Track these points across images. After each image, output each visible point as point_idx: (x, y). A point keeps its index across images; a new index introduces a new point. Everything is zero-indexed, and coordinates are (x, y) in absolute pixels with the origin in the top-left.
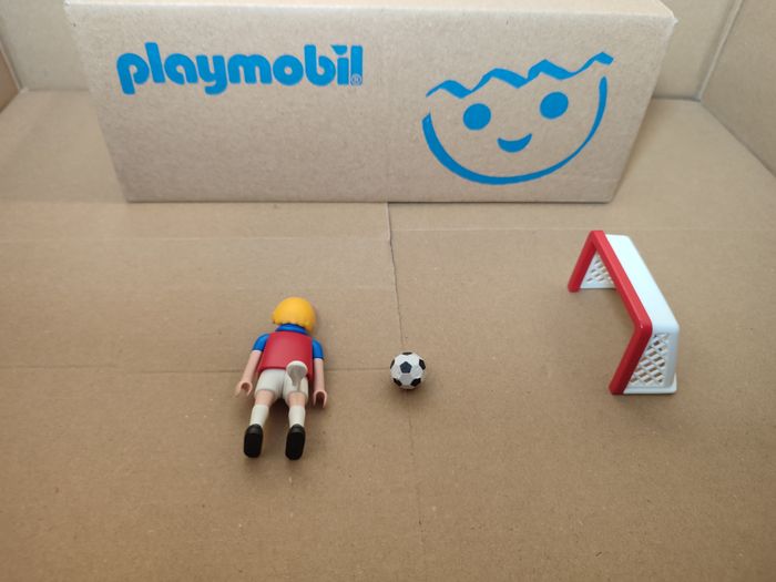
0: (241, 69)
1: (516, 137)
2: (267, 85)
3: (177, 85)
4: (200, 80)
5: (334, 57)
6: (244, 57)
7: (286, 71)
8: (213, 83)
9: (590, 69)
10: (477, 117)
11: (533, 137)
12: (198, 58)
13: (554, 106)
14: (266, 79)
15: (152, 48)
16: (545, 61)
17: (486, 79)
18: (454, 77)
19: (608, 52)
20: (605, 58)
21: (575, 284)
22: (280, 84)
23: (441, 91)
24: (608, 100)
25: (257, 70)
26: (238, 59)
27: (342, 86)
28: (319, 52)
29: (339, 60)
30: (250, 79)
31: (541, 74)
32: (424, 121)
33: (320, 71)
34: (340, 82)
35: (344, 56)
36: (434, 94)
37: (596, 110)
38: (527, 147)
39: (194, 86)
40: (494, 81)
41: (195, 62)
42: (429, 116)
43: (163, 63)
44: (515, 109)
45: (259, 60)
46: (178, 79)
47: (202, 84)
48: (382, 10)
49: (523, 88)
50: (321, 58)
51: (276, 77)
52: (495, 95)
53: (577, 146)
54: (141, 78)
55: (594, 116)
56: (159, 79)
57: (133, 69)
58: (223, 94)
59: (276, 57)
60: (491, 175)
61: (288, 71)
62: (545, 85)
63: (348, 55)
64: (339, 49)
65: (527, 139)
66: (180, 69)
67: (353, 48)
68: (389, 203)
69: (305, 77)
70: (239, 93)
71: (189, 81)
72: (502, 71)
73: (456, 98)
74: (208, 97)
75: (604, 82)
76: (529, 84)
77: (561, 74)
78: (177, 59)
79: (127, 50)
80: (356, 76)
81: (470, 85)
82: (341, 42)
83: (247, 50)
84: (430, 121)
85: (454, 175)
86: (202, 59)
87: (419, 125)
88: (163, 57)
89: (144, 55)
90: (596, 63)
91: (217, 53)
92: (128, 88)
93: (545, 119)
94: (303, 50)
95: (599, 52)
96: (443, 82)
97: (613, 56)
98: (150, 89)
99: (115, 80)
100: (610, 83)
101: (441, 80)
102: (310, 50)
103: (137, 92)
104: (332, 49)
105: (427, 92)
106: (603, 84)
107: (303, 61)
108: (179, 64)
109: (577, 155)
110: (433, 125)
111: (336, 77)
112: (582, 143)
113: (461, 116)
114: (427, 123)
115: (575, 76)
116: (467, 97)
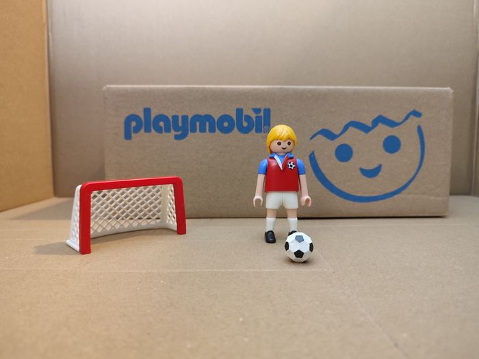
0: (198, 124)
1: (372, 167)
2: (213, 134)
3: (157, 134)
4: (172, 130)
5: (253, 115)
6: (200, 116)
7: (224, 125)
8: (179, 133)
9: (409, 121)
11: (383, 167)
12: (173, 117)
13: (392, 145)
14: (212, 130)
15: (147, 111)
17: (346, 128)
18: (326, 127)
19: (418, 109)
20: (417, 114)
22: (220, 132)
23: (319, 136)
24: (426, 140)
25: (207, 124)
26: (197, 118)
27: (258, 134)
28: (245, 113)
29: (257, 117)
30: (203, 130)
31: (380, 124)
32: (310, 156)
33: (245, 124)
34: (257, 131)
35: (259, 115)
36: (315, 138)
37: (419, 147)
38: (380, 174)
39: (168, 134)
40: (351, 129)
41: (171, 119)
42: (313, 153)
43: (152, 119)
44: (367, 147)
45: (208, 118)
46: (159, 130)
47: (173, 133)
49: (370, 133)
50: (246, 116)
51: (218, 128)
53: (413, 173)
54: (137, 130)
55: (419, 151)
56: (148, 130)
57: (134, 124)
58: (185, 140)
59: (219, 116)
60: (359, 194)
61: (226, 124)
62: (383, 131)
63: (262, 114)
64: (257, 111)
65: (378, 169)
66: (162, 124)
67: (265, 109)
69: (236, 129)
70: (195, 138)
71: (166, 131)
72: (355, 122)
73: (329, 140)
74: (175, 141)
75: (419, 128)
76: (373, 131)
77: (392, 124)
78: (162, 117)
79: (132, 112)
80: (267, 127)
81: (337, 132)
82: (258, 106)
83: (202, 112)
84: (314, 157)
85: (334, 195)
86: (175, 118)
87: (307, 159)
88: (153, 116)
89: (141, 115)
90: (412, 116)
91: (185, 114)
92: (128, 136)
93: (387, 154)
94: (235, 112)
95: (412, 110)
96: (319, 130)
97: (421, 112)
98: (141, 137)
99: (122, 130)
100: (424, 129)
101: (319, 128)
102: (239, 111)
103: (133, 139)
104: (252, 111)
105: (310, 137)
106: (420, 130)
107: (235, 118)
108: (162, 121)
109: (415, 180)
110: (317, 158)
111: (254, 128)
112: (415, 172)
113: (334, 153)
114: (312, 158)
115: (401, 125)
116: (336, 140)
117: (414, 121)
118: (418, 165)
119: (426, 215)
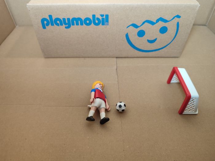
0: (75, 22)
1: (152, 39)
2: (82, 26)
3: (58, 26)
4: (64, 25)
5: (101, 18)
7: (87, 22)
8: (67, 26)
9: (174, 20)
10: (141, 34)
12: (63, 19)
13: (163, 30)
14: (82, 24)
15: (50, 16)
16: (161, 18)
17: (144, 23)
18: (135, 23)
19: (179, 15)
20: (178, 17)
21: (169, 81)
22: (85, 25)
24: (179, 28)
25: (79, 22)
26: (74, 19)
27: (103, 26)
28: (96, 17)
29: (102, 19)
30: (77, 24)
31: (160, 21)
32: (126, 35)
33: (97, 22)
34: (102, 25)
35: (103, 17)
36: (129, 27)
38: (156, 42)
39: (62, 26)
40: (146, 23)
41: (62, 20)
42: (127, 34)
43: (53, 20)
44: (152, 31)
45: (80, 19)
46: (58, 25)
47: (64, 26)
48: (114, 5)
50: (97, 18)
51: (84, 23)
52: (146, 27)
53: (170, 41)
54: (48, 25)
55: (175, 33)
56: (52, 25)
57: (45, 22)
58: (70, 28)
59: (84, 18)
60: (145, 49)
61: (88, 22)
63: (104, 17)
64: (102, 16)
66: (58, 22)
67: (106, 15)
68: (116, 58)
70: (74, 28)
71: (60, 25)
72: (148, 21)
73: (135, 28)
74: (66, 29)
75: (178, 23)
76: (156, 24)
77: (166, 21)
78: (57, 19)
79: (44, 17)
80: (107, 23)
81: (139, 25)
82: (102, 14)
83: (76, 17)
85: (134, 50)
86: (64, 19)
87: (125, 36)
88: (54, 19)
90: (176, 18)
91: (68, 17)
93: (161, 34)
94: (92, 16)
95: (177, 15)
96: (131, 24)
97: (181, 16)
98: (50, 28)
99: (41, 25)
100: (180, 23)
101: (131, 23)
102: (94, 16)
103: (46, 28)
104: (100, 16)
105: (127, 27)
107: (92, 19)
108: (58, 20)
109: (170, 44)
110: (129, 36)
111: (101, 23)
112: (171, 41)
113: (137, 33)
114: (127, 36)
115: (170, 22)
116: (138, 28)
118: (173, 38)
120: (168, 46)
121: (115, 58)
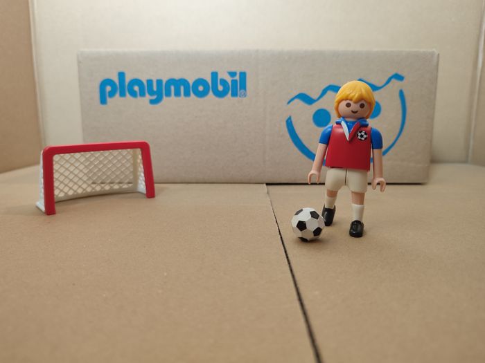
0: (172, 88)
2: (188, 98)
3: (132, 98)
4: (147, 95)
5: (229, 79)
6: (175, 80)
7: (199, 88)
8: (154, 97)
9: (390, 85)
10: (322, 118)
12: (148, 81)
14: (187, 94)
15: (121, 75)
17: (324, 92)
18: (304, 91)
19: (400, 73)
20: (399, 77)
22: (195, 97)
23: (297, 101)
24: (408, 105)
25: (182, 88)
26: (171, 81)
27: (234, 98)
28: (219, 77)
29: (232, 81)
30: (177, 94)
32: (287, 121)
33: (220, 88)
34: (232, 95)
35: (235, 78)
36: (291, 103)
37: (400, 112)
39: (143, 98)
40: (330, 94)
41: (145, 83)
42: (290, 118)
43: (127, 84)
45: (183, 82)
46: (133, 94)
47: (148, 97)
48: (257, 51)
50: (221, 80)
51: (193, 92)
53: (393, 139)
54: (112, 94)
55: (400, 116)
56: (122, 94)
57: (108, 88)
58: (160, 104)
59: (194, 79)
61: (201, 88)
63: (237, 77)
64: (232, 74)
66: (136, 88)
67: (241, 73)
68: (267, 184)
69: (211, 93)
70: (169, 102)
71: (140, 95)
72: (335, 87)
73: (307, 105)
74: (151, 106)
75: (401, 92)
78: (136, 82)
79: (107, 77)
80: (242, 91)
81: (315, 96)
82: (233, 70)
83: (177, 76)
84: (291, 122)
86: (150, 82)
87: (284, 124)
88: (127, 81)
89: (116, 80)
90: (393, 80)
91: (159, 78)
92: (103, 101)
94: (210, 76)
95: (394, 73)
97: (403, 75)
98: (116, 101)
99: (97, 95)
100: (405, 93)
101: (296, 93)
102: (214, 75)
103: (108, 103)
104: (228, 75)
105: (288, 101)
106: (401, 94)
107: (210, 82)
108: (136, 85)
109: (395, 146)
110: (294, 123)
111: (230, 92)
113: (312, 117)
114: (289, 124)
115: (382, 89)
116: (314, 105)
117: (396, 85)
118: (398, 131)
119: (405, 182)
120: (390, 152)
121: (265, 185)
